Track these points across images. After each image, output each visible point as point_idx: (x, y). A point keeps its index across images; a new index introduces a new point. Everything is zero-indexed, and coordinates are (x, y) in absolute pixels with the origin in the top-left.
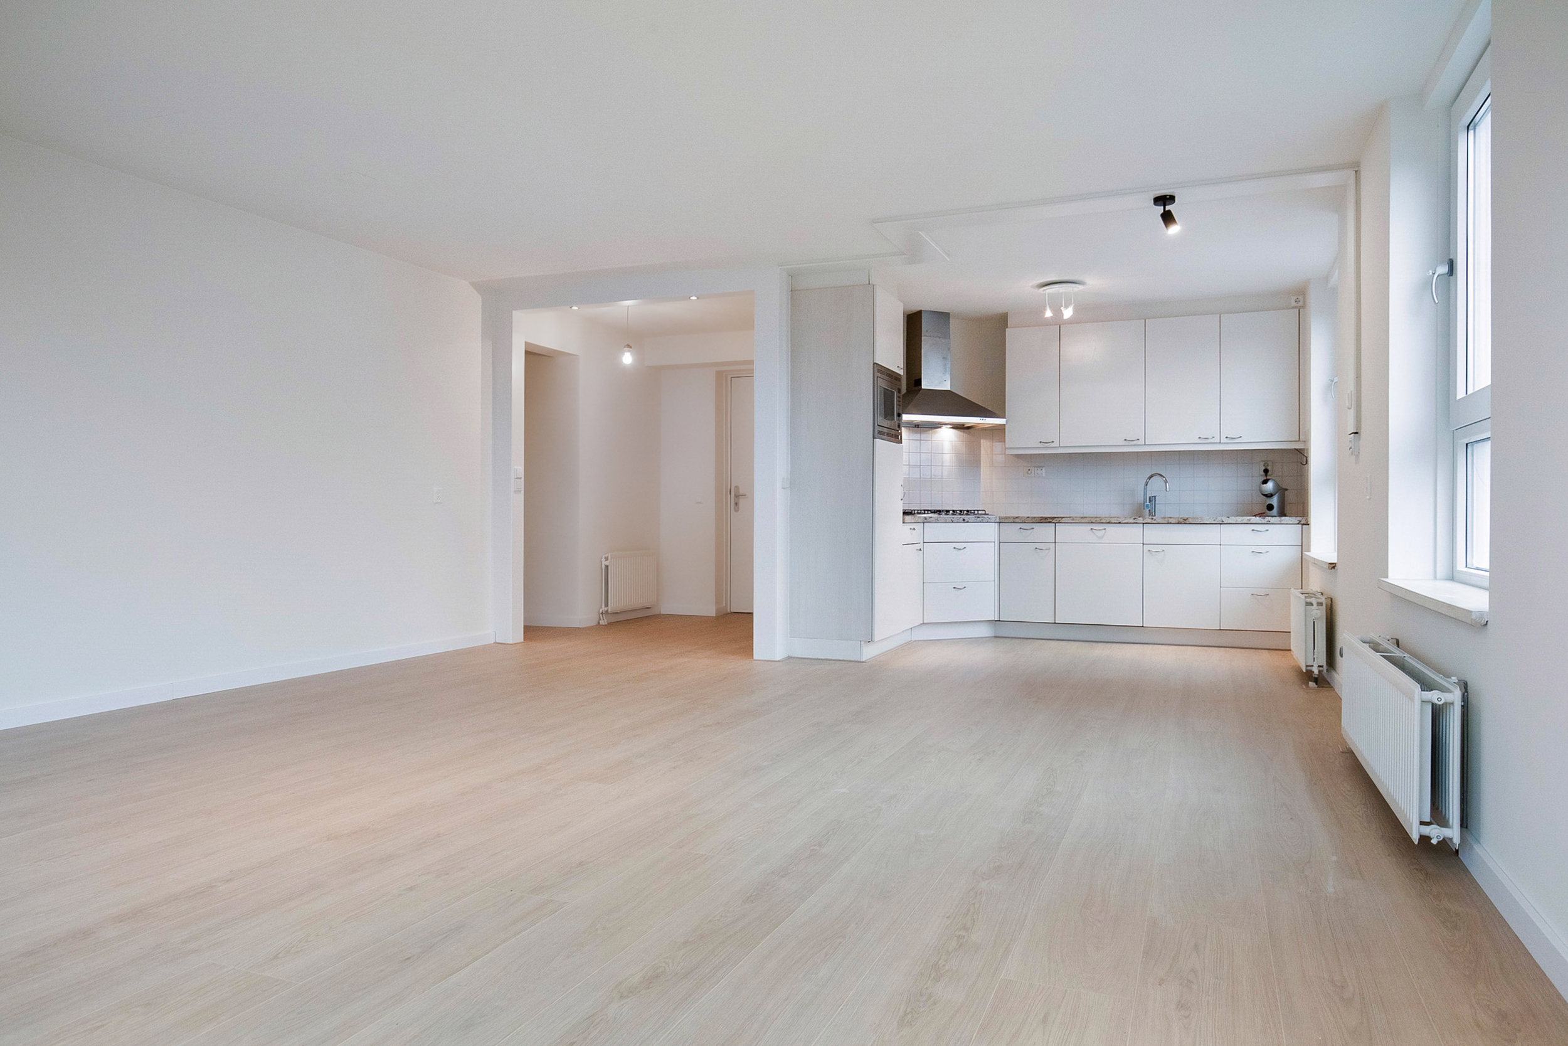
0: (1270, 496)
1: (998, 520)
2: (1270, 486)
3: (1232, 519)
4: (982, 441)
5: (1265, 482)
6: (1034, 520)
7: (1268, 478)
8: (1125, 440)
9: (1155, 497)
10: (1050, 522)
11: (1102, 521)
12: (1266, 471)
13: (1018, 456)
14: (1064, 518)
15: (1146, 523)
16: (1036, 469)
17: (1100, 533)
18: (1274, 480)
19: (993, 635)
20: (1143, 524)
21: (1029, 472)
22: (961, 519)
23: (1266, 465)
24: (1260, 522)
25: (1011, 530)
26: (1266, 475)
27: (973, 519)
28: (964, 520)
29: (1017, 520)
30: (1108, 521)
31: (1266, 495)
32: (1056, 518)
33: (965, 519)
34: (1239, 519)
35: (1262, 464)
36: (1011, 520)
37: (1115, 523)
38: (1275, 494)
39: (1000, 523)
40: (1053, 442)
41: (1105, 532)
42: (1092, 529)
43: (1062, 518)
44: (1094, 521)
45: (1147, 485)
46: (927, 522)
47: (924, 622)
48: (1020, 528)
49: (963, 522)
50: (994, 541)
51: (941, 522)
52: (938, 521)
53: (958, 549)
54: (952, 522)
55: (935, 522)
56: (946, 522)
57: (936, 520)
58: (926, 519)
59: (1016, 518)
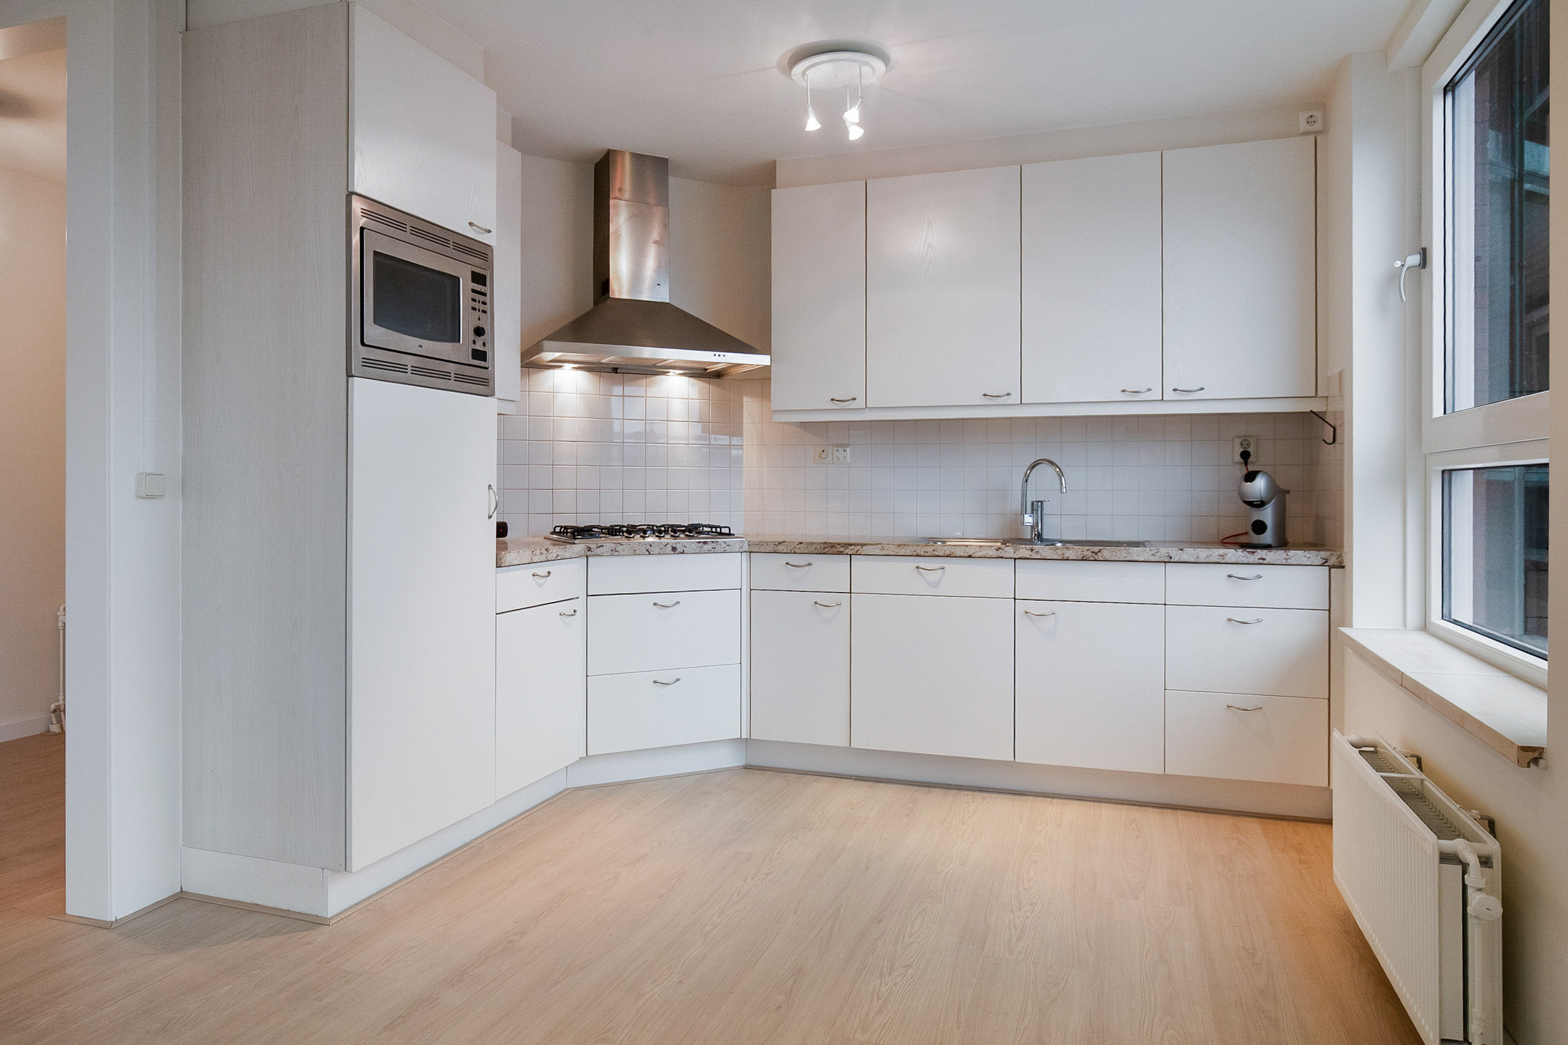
0: (1261, 504)
1: (746, 547)
2: (1260, 485)
3: (1189, 554)
4: (745, 399)
5: (1250, 477)
6: (812, 549)
7: (1253, 469)
8: (985, 395)
9: (1042, 502)
10: (840, 553)
11: (936, 553)
12: (1246, 456)
13: (804, 425)
14: (866, 545)
15: (1020, 558)
16: (835, 449)
17: (933, 577)
18: (1265, 473)
19: (743, 763)
20: (1015, 559)
21: (824, 455)
22: (669, 548)
23: (1245, 444)
24: (1245, 560)
25: (771, 567)
26: (1246, 464)
27: (694, 546)
28: (674, 549)
29: (780, 548)
30: (948, 553)
31: (1251, 504)
32: (851, 545)
33: (677, 546)
34: (1203, 553)
35: (1238, 442)
36: (771, 548)
37: (960, 557)
38: (1269, 502)
39: (751, 552)
40: (854, 399)
41: (943, 574)
42: (917, 567)
43: (863, 545)
44: (922, 553)
45: (1026, 481)
46: (594, 555)
47: (589, 754)
48: (787, 563)
49: (673, 552)
50: (740, 589)
51: (624, 553)
52: (616, 553)
53: (663, 606)
54: (650, 554)
55: (612, 555)
56: (635, 555)
57: (612, 551)
58: (589, 551)
59: (779, 543)
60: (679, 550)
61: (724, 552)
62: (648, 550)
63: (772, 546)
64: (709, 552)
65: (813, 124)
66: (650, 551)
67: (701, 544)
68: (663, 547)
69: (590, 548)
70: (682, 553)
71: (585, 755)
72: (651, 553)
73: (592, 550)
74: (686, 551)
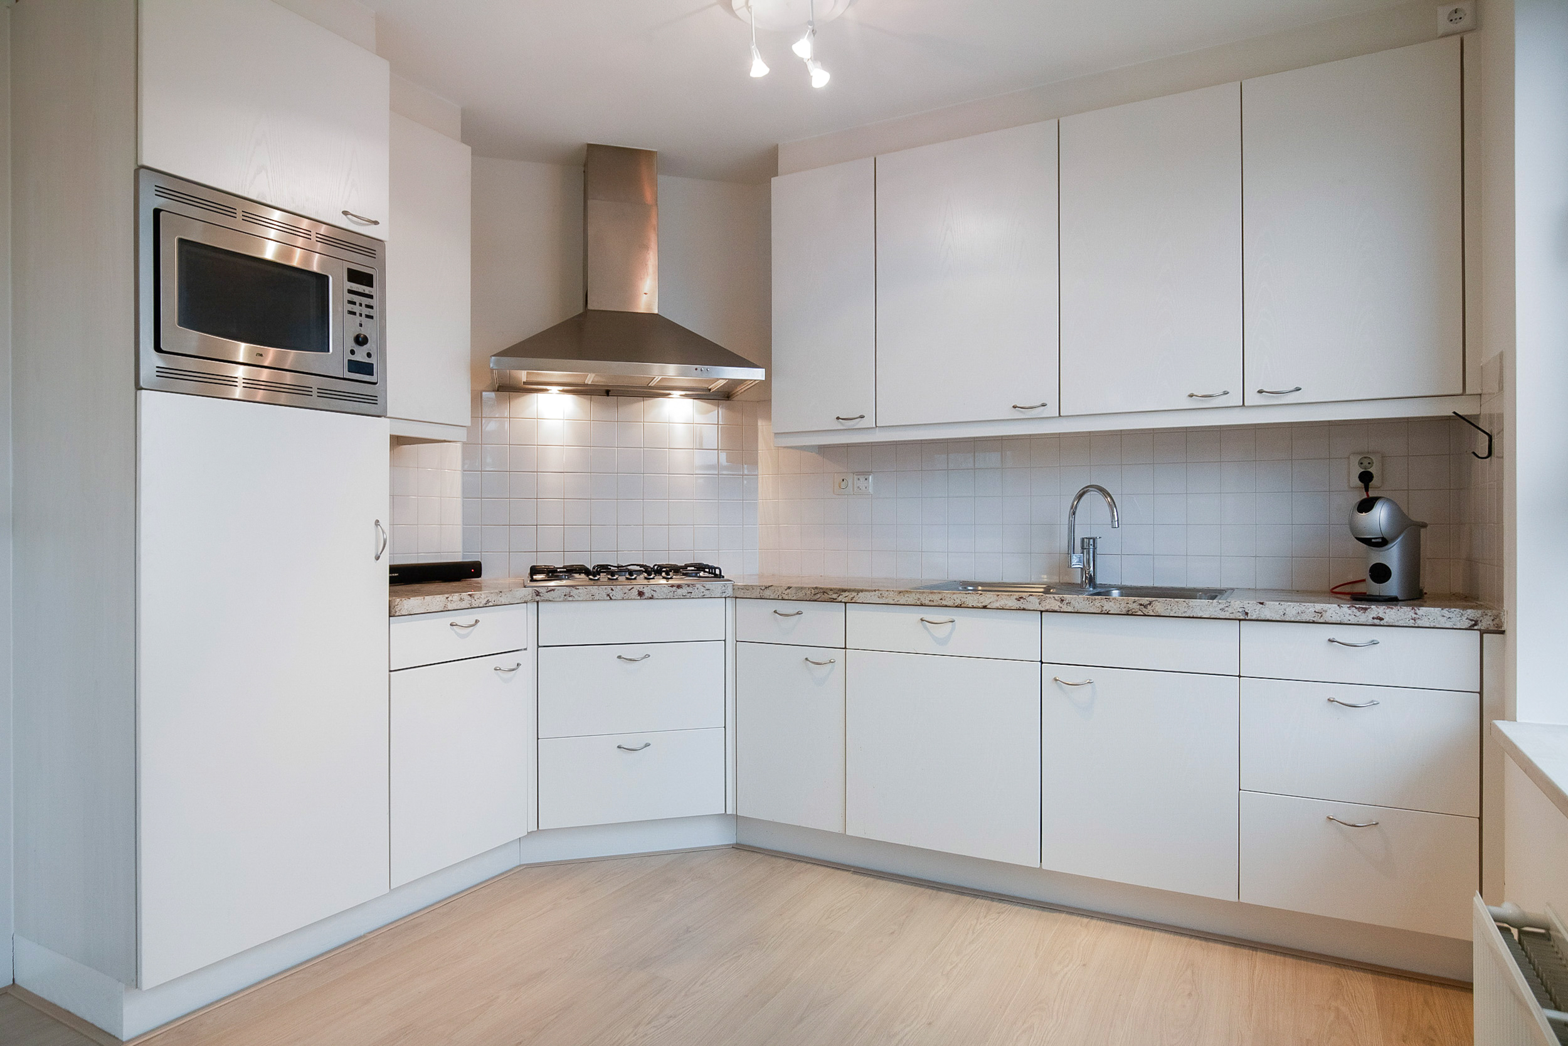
0: (1379, 543)
1: (729, 592)
2: (1379, 516)
3: (1273, 609)
4: (760, 423)
5: (1365, 506)
6: (801, 595)
7: (1372, 494)
8: (1015, 407)
9: (1094, 540)
10: (833, 600)
11: (944, 603)
12: (1366, 478)
13: (823, 450)
14: (862, 591)
15: (1047, 611)
16: (856, 477)
17: (942, 631)
18: (1387, 499)
19: (733, 841)
20: (1042, 612)
21: (843, 485)
22: (635, 592)
23: (1366, 462)
24: (1353, 620)
25: (757, 613)
26: (1368, 489)
27: (666, 590)
28: (641, 594)
29: (767, 593)
30: (958, 602)
31: (1368, 542)
32: (844, 591)
33: (645, 590)
34: (1292, 609)
35: (1355, 460)
36: (756, 594)
37: (973, 607)
38: (1394, 539)
39: (736, 598)
40: (862, 417)
41: (953, 629)
42: (922, 620)
43: (858, 591)
44: (927, 602)
45: (1074, 513)
46: (543, 601)
47: (540, 828)
48: (775, 612)
49: (639, 598)
50: (725, 641)
51: (579, 599)
52: (571, 599)
53: (631, 660)
54: (611, 599)
55: (565, 601)
56: (593, 600)
57: (565, 595)
58: (537, 595)
59: (766, 588)
60: (647, 595)
61: (703, 597)
62: (608, 595)
63: (759, 590)
64: (684, 597)
65: (759, 69)
66: (611, 595)
67: (674, 588)
68: (627, 591)
69: (539, 593)
70: (651, 598)
71: (536, 829)
72: (612, 597)
73: (541, 594)
74: (655, 596)
